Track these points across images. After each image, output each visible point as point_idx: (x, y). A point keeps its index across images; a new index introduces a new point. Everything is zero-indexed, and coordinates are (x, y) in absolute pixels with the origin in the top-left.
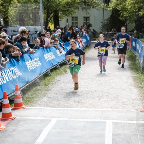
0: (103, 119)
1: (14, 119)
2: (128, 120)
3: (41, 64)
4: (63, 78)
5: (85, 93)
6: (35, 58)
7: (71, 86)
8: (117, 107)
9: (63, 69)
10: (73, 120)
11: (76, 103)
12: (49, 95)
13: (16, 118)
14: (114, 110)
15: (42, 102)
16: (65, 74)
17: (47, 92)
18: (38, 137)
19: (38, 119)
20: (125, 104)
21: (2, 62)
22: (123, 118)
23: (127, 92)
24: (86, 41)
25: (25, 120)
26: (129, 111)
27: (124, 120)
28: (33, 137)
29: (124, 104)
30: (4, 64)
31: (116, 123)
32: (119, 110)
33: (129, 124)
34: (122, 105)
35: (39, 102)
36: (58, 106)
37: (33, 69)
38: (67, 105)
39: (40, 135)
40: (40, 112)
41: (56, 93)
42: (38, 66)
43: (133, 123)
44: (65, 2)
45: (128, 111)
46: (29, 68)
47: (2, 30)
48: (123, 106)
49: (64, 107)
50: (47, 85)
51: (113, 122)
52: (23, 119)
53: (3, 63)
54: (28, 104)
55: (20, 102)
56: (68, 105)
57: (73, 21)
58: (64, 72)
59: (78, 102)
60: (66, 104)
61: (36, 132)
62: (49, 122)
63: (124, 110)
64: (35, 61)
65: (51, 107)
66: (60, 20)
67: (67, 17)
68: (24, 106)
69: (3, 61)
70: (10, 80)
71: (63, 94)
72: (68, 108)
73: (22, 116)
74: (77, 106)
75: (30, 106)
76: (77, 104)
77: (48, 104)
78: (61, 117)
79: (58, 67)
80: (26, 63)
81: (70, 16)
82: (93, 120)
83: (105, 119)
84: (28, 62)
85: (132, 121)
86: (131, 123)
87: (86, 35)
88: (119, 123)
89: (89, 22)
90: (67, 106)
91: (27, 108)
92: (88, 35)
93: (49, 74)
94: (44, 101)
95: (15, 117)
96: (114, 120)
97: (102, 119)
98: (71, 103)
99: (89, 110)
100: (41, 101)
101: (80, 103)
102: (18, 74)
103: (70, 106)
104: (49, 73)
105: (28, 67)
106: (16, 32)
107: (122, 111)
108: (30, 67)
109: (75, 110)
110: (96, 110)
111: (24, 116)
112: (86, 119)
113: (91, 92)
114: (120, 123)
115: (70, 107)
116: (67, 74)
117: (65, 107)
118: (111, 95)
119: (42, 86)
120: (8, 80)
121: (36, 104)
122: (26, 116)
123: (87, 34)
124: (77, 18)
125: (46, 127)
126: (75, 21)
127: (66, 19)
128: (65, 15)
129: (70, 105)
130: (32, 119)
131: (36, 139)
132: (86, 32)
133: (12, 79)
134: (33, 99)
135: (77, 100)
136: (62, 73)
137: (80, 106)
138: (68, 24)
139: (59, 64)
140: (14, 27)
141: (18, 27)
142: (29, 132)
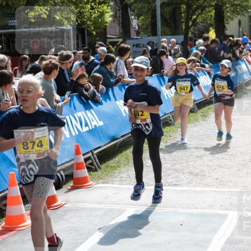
0: (225, 210)
1: (60, 206)
4: (195, 129)
5: (218, 158)
9: (202, 112)
10: (167, 210)
11: (192, 177)
13: (65, 205)
16: (201, 122)
18: (81, 244)
19: (102, 208)
21: (55, 103)
25: (78, 210)
28: (73, 243)
30: (59, 107)
38: (172, 180)
39: (87, 239)
40: (114, 194)
41: (164, 159)
46: (125, 111)
47: (97, 45)
52: (76, 207)
53: (57, 105)
54: (102, 178)
55: (83, 176)
56: (175, 180)
58: (200, 118)
59: (197, 175)
60: (173, 178)
61: (82, 235)
62: (120, 214)
66: (227, 23)
67: (239, 16)
68: (91, 183)
69: (58, 102)
70: (74, 134)
71: (176, 158)
72: (172, 186)
73: (76, 202)
74: (189, 183)
75: (104, 183)
76: (192, 179)
80: (118, 102)
81: (245, 14)
82: (204, 211)
83: (228, 210)
84: (121, 101)
90: (172, 182)
93: (170, 122)
95: (63, 203)
97: (222, 210)
98: (182, 177)
99: (207, 191)
102: (94, 123)
103: (177, 183)
104: (170, 120)
105: (123, 110)
110: (220, 192)
111: (80, 203)
112: (192, 208)
113: (232, 154)
115: (176, 185)
116: (206, 121)
120: (68, 136)
121: (115, 179)
122: (84, 202)
127: (238, 21)
128: (236, 14)
131: (75, 247)
133: (77, 133)
134: (116, 169)
135: (197, 171)
136: (197, 120)
137: (194, 184)
138: (241, 29)
139: (195, 103)
140: (138, 39)
141: (144, 38)
142: (70, 234)
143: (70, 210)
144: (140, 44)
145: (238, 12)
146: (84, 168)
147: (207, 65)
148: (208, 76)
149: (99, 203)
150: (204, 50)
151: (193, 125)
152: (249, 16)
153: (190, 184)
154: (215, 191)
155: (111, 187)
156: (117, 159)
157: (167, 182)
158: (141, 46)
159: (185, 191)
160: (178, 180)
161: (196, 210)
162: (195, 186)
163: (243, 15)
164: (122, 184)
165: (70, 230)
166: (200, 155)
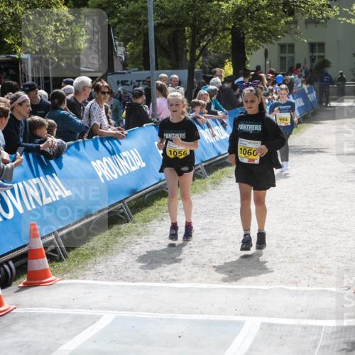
0: (241, 315)
1: (8, 312)
2: (307, 318)
3: (144, 165)
4: (202, 201)
6: (125, 151)
7: (209, 222)
8: (297, 280)
9: (213, 178)
10: (161, 316)
11: (196, 269)
12: (138, 247)
13: (14, 311)
14: (282, 288)
15: (107, 267)
16: (211, 191)
17: (138, 240)
19: (67, 314)
20: (325, 270)
21: (2, 164)
22: (297, 312)
23: (350, 237)
24: (303, 104)
25: (32, 317)
26: (324, 290)
27: (295, 318)
29: (320, 273)
30: (7, 169)
31: (270, 325)
32: (298, 288)
33: (305, 328)
34: (314, 275)
35: (100, 267)
36: (141, 278)
37: (116, 176)
38: (168, 273)
40: (86, 293)
41: (158, 243)
42: (133, 169)
43: (316, 327)
44: (231, 6)
45: (320, 290)
46: (103, 176)
48: (315, 278)
49: (157, 281)
50: (149, 221)
51: (262, 324)
52: (30, 313)
53: (5, 167)
54: (68, 271)
56: (172, 273)
57: (283, 55)
58: (209, 186)
59: (203, 266)
60: (169, 271)
62: (94, 323)
63: (312, 289)
64: (125, 157)
65: (125, 281)
67: (265, 45)
68: (52, 278)
69: (6, 162)
72: (168, 282)
73: (31, 306)
74: (191, 279)
75: (71, 278)
77: (119, 273)
78: (131, 310)
79: (201, 173)
80: (93, 163)
81: (274, 41)
82: (212, 317)
83: (245, 315)
84: (98, 162)
85: (316, 319)
86: (312, 326)
87: (303, 89)
88: (278, 325)
89: (323, 57)
90: (168, 276)
91: (59, 282)
92: (308, 88)
94: (115, 263)
95: (12, 307)
96: (270, 316)
97: (236, 315)
98: (183, 269)
99: (217, 288)
100: (109, 262)
101: (206, 268)
103: (174, 278)
105: (100, 174)
106: (128, 85)
107: (304, 293)
108: (105, 173)
109: (181, 289)
110: (236, 289)
111: (36, 306)
112: (196, 313)
114: (282, 325)
115: (174, 280)
116: (218, 189)
117: (159, 282)
118: (300, 246)
119: (134, 222)
120: (21, 211)
121: (86, 272)
122: (42, 306)
123: (305, 87)
124: (292, 46)
125: (75, 335)
126: (287, 55)
128: (261, 41)
129: (176, 275)
130: (52, 314)
132: (303, 82)
134: (89, 258)
135: (203, 261)
136: (205, 189)
137: (199, 279)
138: (268, 63)
139: (203, 164)
140: (124, 73)
141: (133, 73)
142: (21, 351)
143: (22, 317)
144: (127, 81)
145: (264, 38)
146: (43, 257)
147: (220, 113)
148: (221, 127)
149: (64, 307)
150: (215, 90)
151: (199, 196)
152: (279, 44)
153: (194, 280)
154: (228, 289)
155: (81, 284)
156: (91, 244)
157: (162, 277)
158: (129, 83)
159: (186, 288)
160: (176, 273)
161: (201, 315)
162: (200, 282)
163: (271, 43)
164: (97, 280)
165: (20, 346)
166: (208, 238)
